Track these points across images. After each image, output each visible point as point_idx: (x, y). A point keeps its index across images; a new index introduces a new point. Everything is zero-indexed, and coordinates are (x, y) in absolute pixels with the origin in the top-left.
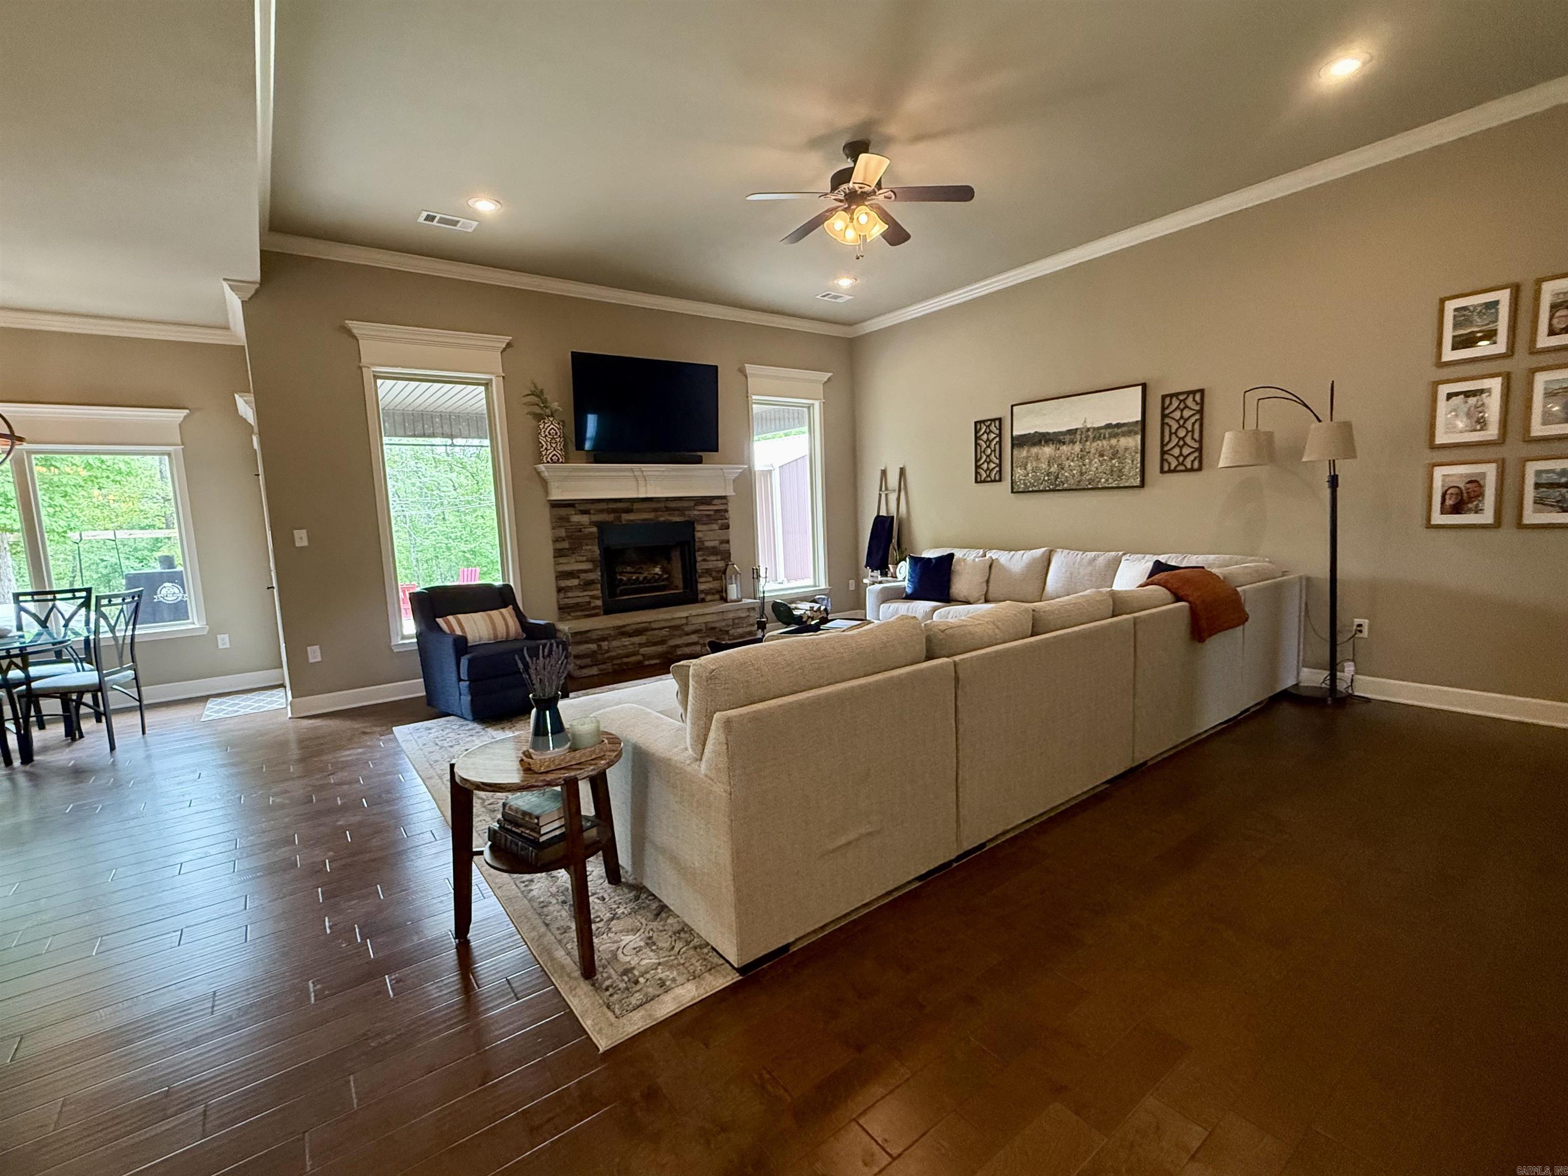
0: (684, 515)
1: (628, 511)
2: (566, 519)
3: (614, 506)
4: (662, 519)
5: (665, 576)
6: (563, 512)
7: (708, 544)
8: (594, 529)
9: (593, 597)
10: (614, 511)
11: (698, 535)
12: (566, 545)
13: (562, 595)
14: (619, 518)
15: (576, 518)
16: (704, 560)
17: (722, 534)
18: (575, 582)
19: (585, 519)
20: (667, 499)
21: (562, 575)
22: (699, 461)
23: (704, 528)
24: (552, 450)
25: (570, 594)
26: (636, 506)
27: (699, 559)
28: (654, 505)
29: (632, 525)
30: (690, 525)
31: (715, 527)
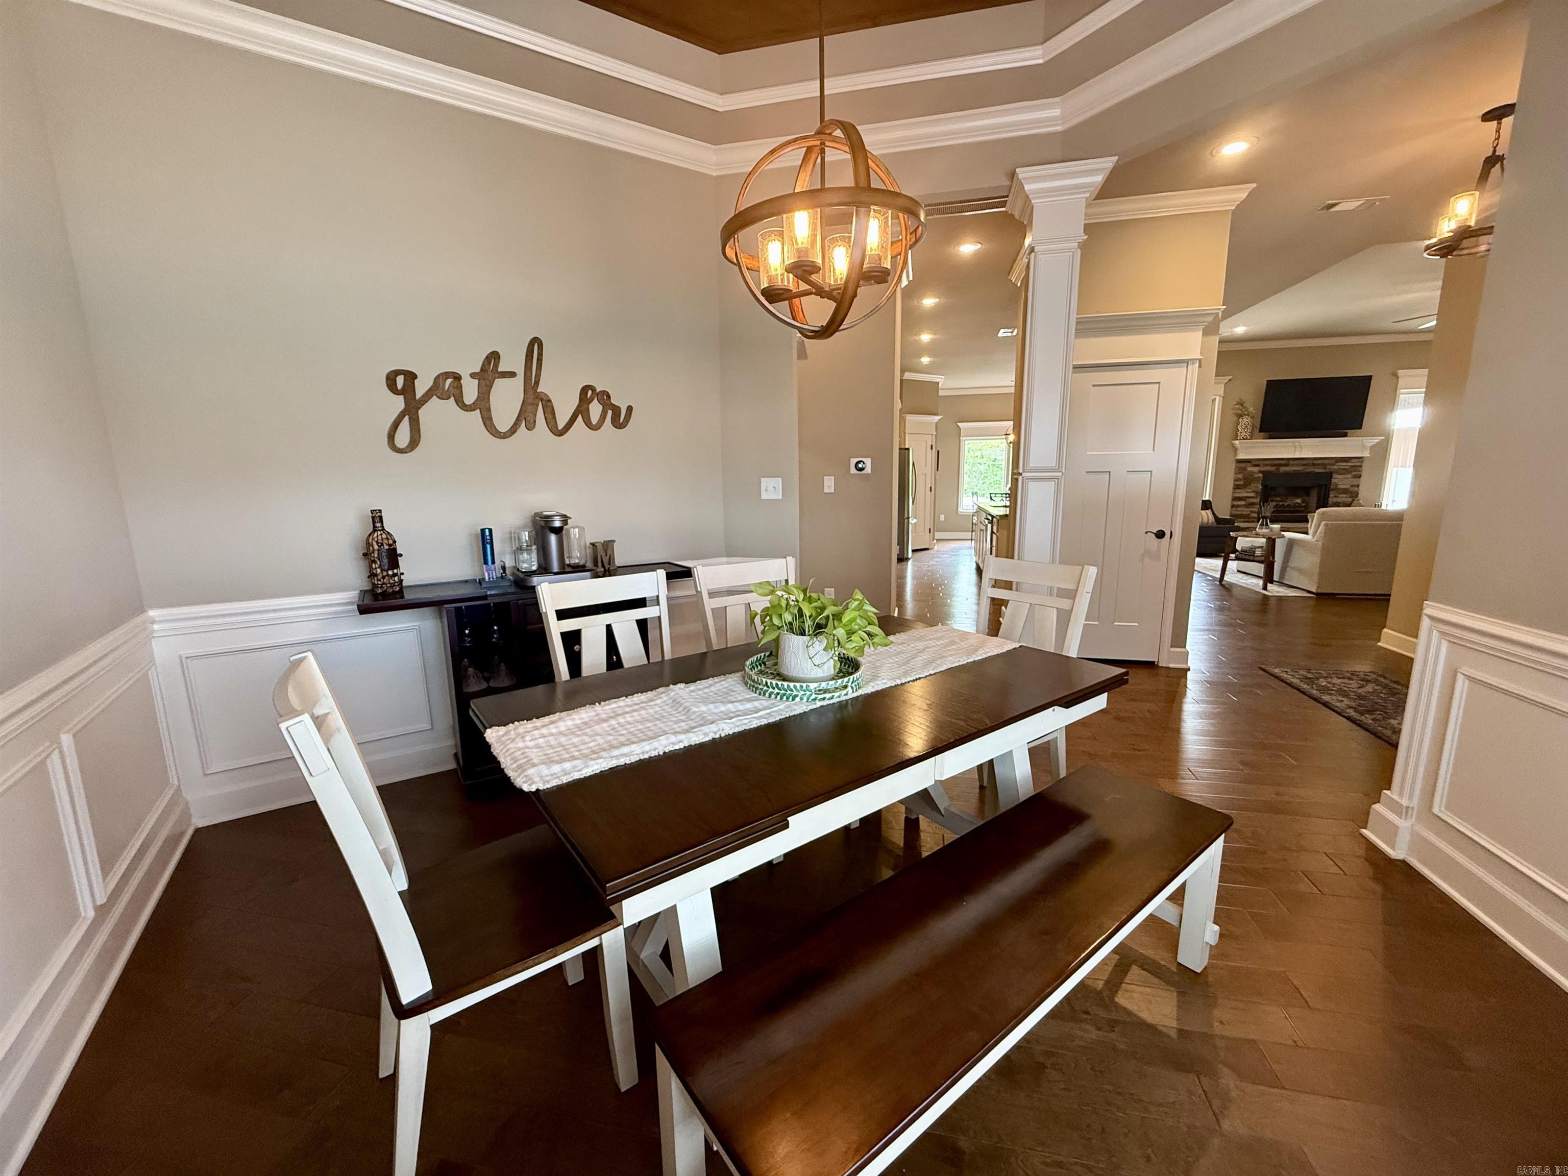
0: (1325, 468)
1: (1286, 465)
2: (1245, 469)
3: (1276, 462)
4: (1309, 470)
5: (1304, 505)
6: (1243, 465)
7: (1342, 487)
8: (1261, 475)
9: (1252, 512)
10: (1275, 465)
11: (1333, 480)
12: (1241, 483)
13: (1234, 509)
14: (1278, 469)
15: (1250, 469)
16: (1336, 497)
17: (1355, 482)
18: (1243, 503)
19: (1256, 469)
20: (1315, 459)
21: (1235, 499)
22: (1345, 435)
23: (1341, 477)
24: (1242, 433)
25: (1239, 509)
26: (1291, 462)
27: (1331, 495)
28: (1305, 462)
29: (1288, 474)
30: (1330, 475)
31: (1349, 476)
